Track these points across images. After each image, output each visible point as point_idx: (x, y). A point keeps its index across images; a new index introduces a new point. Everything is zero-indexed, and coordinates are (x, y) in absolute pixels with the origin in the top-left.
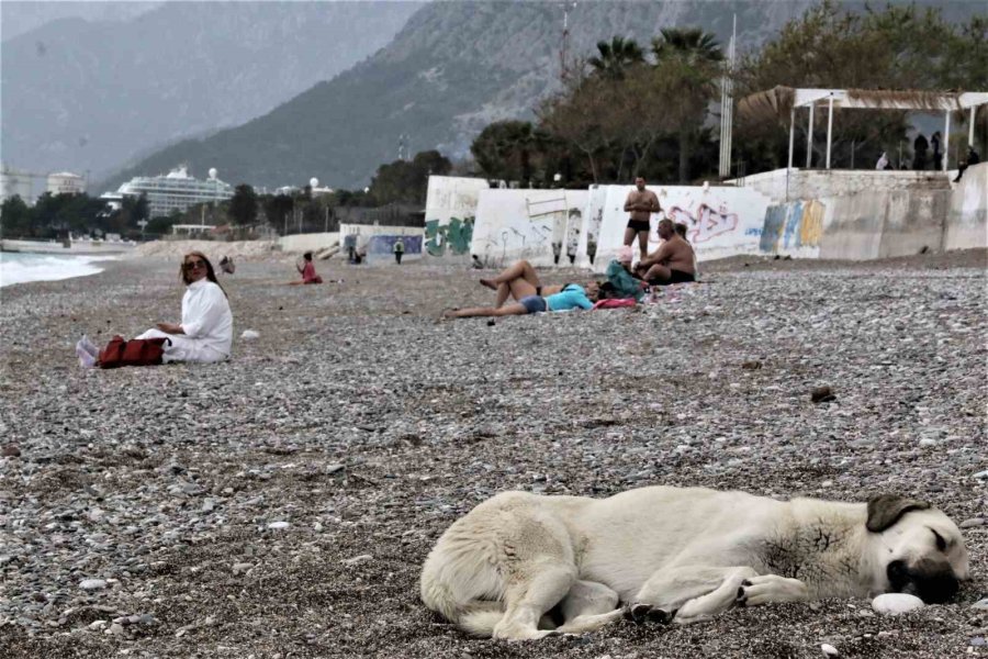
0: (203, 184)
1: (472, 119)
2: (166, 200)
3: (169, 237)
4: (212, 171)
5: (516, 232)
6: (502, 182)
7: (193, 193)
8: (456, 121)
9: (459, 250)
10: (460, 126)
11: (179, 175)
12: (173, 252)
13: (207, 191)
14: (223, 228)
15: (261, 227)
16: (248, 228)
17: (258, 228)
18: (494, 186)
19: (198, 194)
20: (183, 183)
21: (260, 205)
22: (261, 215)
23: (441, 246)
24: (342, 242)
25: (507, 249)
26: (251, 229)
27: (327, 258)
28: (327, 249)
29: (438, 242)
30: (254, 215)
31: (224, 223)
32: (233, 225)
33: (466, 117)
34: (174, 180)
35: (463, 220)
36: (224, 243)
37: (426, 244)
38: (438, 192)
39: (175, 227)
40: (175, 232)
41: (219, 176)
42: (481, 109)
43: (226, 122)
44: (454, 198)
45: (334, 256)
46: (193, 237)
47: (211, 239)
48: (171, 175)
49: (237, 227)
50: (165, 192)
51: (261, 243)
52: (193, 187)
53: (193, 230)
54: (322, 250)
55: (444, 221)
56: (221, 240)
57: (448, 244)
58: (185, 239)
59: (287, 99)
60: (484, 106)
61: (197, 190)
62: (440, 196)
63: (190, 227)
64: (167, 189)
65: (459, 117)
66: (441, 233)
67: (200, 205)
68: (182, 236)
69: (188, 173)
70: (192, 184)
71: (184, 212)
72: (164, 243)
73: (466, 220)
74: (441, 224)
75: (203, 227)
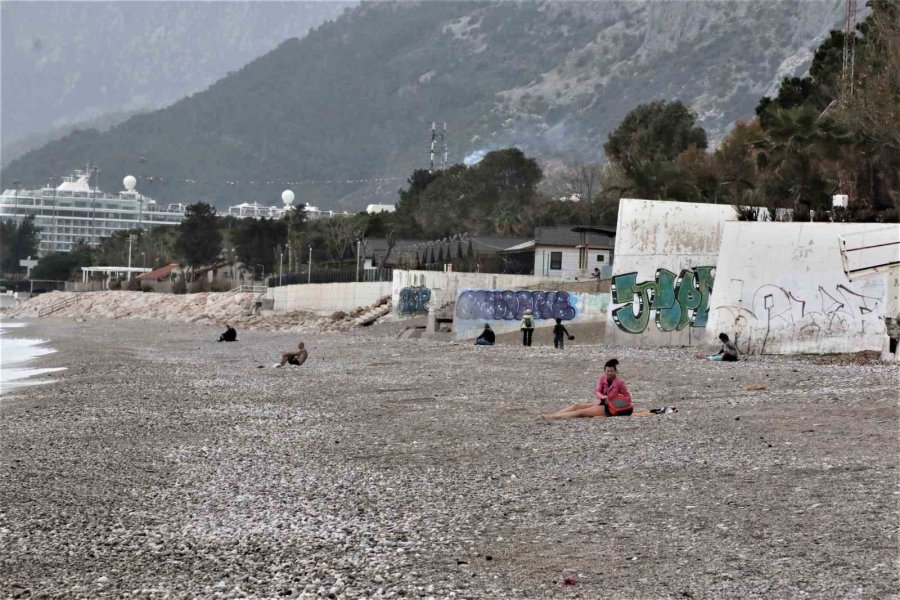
0: (115, 200)
1: (526, 96)
2: (57, 225)
3: (76, 285)
4: (129, 180)
5: (788, 295)
6: (763, 211)
7: (99, 215)
8: (501, 100)
9: (672, 323)
10: (507, 108)
11: (76, 185)
12: (89, 309)
13: (120, 211)
14: (163, 271)
15: (227, 269)
16: (206, 271)
17: (220, 271)
18: (747, 216)
19: (107, 215)
20: (82, 198)
21: (226, 234)
22: (228, 249)
23: (640, 314)
24: (396, 299)
25: (774, 324)
26: (210, 274)
27: (368, 324)
28: (368, 310)
29: (636, 310)
30: (218, 251)
31: (163, 264)
32: (182, 266)
33: (517, 93)
34: (69, 193)
35: (678, 273)
36: (172, 296)
37: (614, 313)
38: (635, 226)
39: (84, 269)
40: (85, 277)
41: (137, 188)
42: (540, 81)
43: (141, 102)
44: (662, 237)
45: (381, 321)
46: (116, 286)
47: (148, 289)
48: (64, 187)
49: (187, 269)
50: (55, 213)
51: (238, 297)
52: (99, 205)
53: (113, 273)
54: (360, 312)
55: (645, 275)
56: (163, 290)
57: (653, 313)
58: (102, 289)
59: (237, 66)
60: (544, 75)
61: (103, 210)
62: (638, 232)
63: (109, 269)
64: (58, 208)
65: (505, 93)
66: (640, 294)
67: (124, 235)
68: (96, 284)
69: (91, 183)
70: (98, 199)
71: (94, 244)
72: (68, 295)
73: (683, 273)
74: (640, 279)
75: (130, 269)
